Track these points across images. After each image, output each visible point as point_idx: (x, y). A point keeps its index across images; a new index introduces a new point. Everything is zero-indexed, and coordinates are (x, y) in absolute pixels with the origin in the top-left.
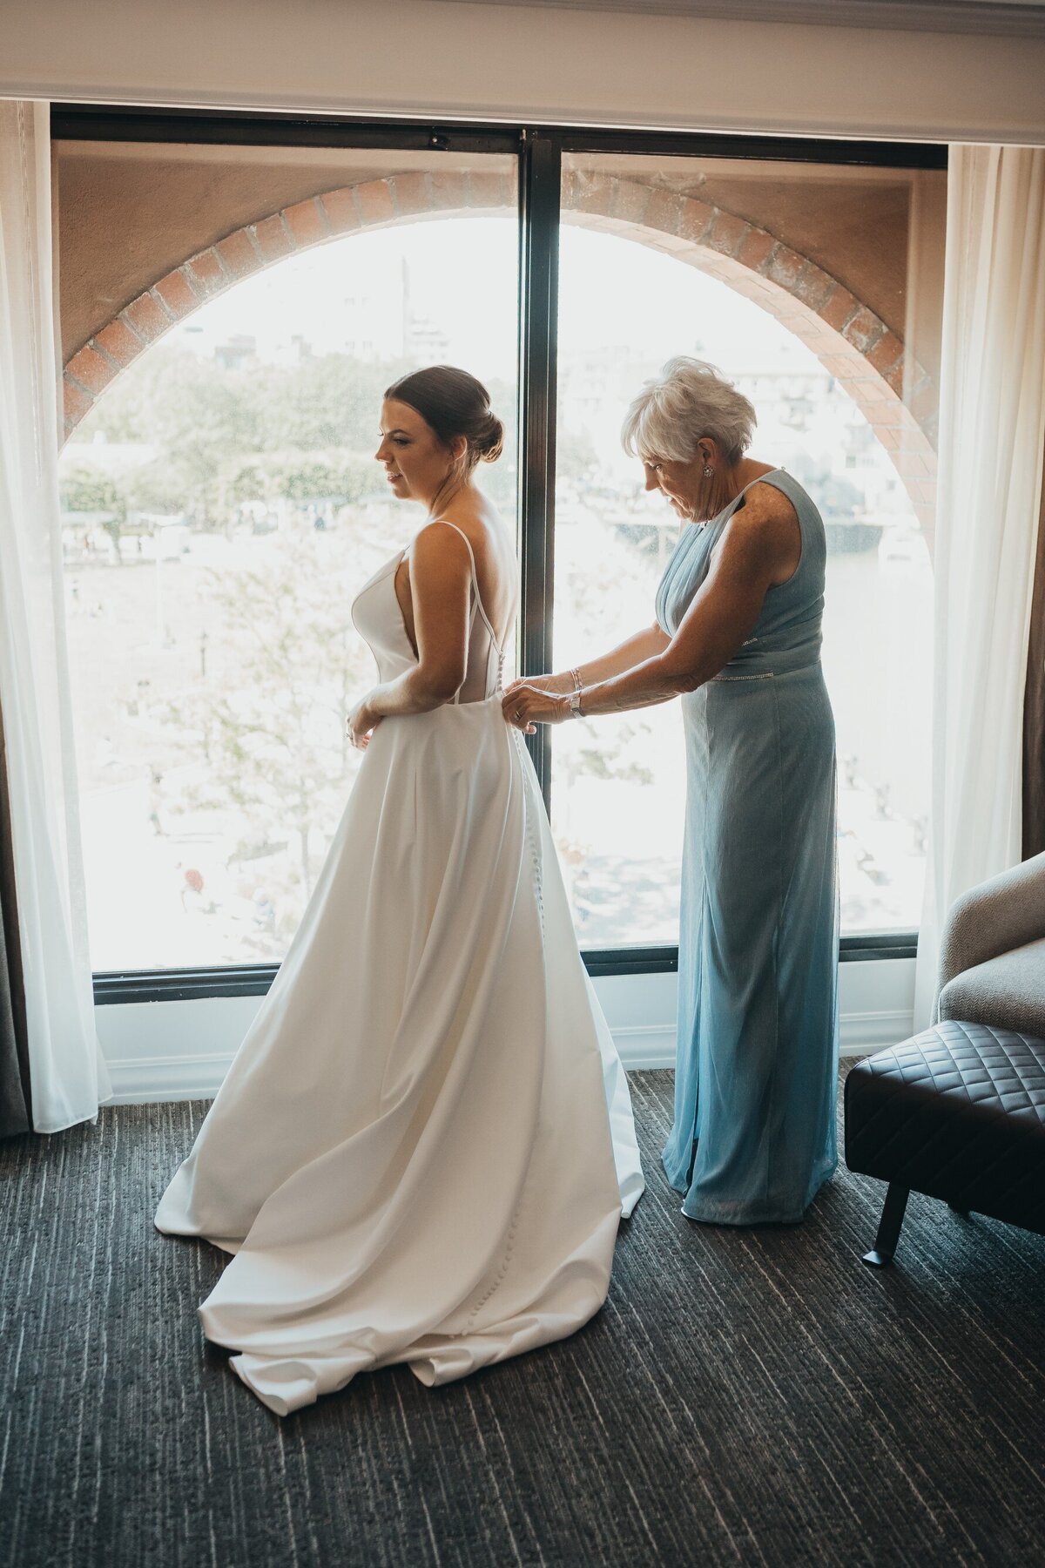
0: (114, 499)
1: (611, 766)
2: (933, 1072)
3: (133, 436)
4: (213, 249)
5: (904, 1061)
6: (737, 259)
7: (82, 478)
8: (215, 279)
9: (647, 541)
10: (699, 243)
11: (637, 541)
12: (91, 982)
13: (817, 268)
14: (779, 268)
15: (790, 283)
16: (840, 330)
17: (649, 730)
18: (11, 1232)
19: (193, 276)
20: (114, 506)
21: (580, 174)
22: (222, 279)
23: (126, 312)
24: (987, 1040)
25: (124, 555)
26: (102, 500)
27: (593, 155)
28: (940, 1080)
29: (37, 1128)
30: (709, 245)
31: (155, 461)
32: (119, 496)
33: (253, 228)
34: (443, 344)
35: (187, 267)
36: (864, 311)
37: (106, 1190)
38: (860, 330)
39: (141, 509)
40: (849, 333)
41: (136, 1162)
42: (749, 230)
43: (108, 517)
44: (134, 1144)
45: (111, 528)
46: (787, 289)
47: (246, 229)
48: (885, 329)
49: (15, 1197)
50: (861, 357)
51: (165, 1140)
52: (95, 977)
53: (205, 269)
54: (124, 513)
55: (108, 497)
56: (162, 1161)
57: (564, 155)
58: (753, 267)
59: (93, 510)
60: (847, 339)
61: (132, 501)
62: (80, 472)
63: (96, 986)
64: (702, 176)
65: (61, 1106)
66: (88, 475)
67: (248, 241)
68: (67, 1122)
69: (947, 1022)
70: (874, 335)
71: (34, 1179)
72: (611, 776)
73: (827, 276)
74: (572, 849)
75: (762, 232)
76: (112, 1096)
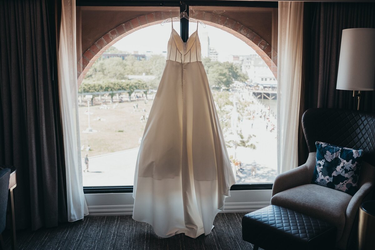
0: (146, 87)
1: (247, 144)
2: (262, 217)
3: (151, 74)
4: (115, 29)
5: (256, 214)
6: (233, 29)
7: (140, 82)
8: (116, 36)
9: (259, 96)
10: (224, 26)
11: (257, 96)
12: (83, 189)
13: (252, 31)
14: (242, 31)
15: (245, 34)
16: (257, 45)
17: (255, 136)
18: (56, 245)
19: (111, 35)
20: (146, 88)
21: (193, 11)
22: (117, 35)
23: (96, 43)
24: (278, 210)
25: (148, 98)
26: (143, 87)
27: (196, 7)
28: (263, 219)
29: (69, 220)
30: (226, 26)
31: (155, 79)
32: (147, 86)
33: (124, 24)
34: (217, 55)
35: (109, 33)
36: (263, 40)
37: (80, 236)
38: (262, 45)
39: (152, 89)
40: (259, 45)
41: (89, 229)
42: (235, 23)
43: (145, 90)
44: (90, 225)
45: (145, 93)
46: (245, 36)
47: (122, 24)
48: (268, 44)
49: (60, 236)
50: (262, 51)
51: (97, 225)
52: (84, 187)
53: (113, 33)
54: (148, 90)
55: (145, 86)
56: (95, 230)
57: (189, 6)
58: (236, 31)
59: (142, 89)
60: (259, 47)
61: (150, 87)
62: (139, 81)
63: (84, 190)
64: (224, 11)
65: (74, 216)
66: (141, 82)
67: (123, 27)
68: (75, 220)
69: (272, 205)
70: (265, 46)
71: (66, 232)
72: (246, 147)
73: (254, 33)
74: (236, 162)
75: (238, 23)
76: (89, 214)
